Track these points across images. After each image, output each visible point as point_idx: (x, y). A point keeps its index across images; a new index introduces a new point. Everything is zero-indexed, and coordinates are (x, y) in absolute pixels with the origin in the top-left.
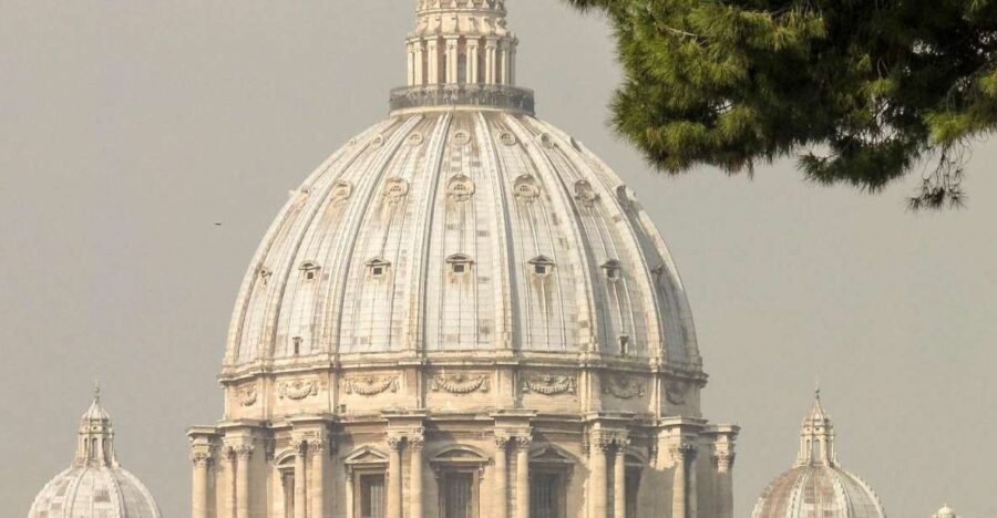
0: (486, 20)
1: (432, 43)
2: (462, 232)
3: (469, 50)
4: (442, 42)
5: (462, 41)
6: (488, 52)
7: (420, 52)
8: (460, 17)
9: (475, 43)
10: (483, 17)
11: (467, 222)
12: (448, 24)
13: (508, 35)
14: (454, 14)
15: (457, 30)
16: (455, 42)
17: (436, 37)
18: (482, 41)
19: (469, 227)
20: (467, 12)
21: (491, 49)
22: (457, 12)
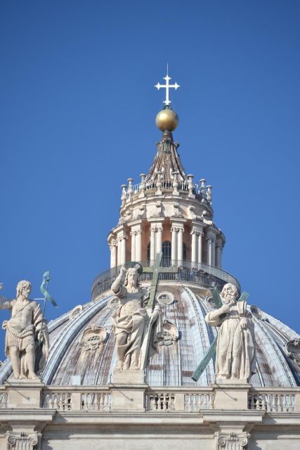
0: (191, 210)
1: (136, 229)
2: (165, 372)
3: (174, 233)
4: (146, 227)
5: (167, 225)
6: (194, 237)
7: (123, 241)
8: (165, 204)
9: (181, 226)
10: (190, 207)
11: (171, 363)
12: (152, 210)
13: (213, 225)
14: (159, 203)
15: (161, 214)
16: (160, 225)
17: (140, 221)
18: (188, 226)
19: (173, 368)
20: (171, 200)
21: (197, 236)
22: (163, 200)
